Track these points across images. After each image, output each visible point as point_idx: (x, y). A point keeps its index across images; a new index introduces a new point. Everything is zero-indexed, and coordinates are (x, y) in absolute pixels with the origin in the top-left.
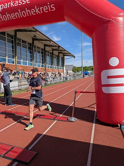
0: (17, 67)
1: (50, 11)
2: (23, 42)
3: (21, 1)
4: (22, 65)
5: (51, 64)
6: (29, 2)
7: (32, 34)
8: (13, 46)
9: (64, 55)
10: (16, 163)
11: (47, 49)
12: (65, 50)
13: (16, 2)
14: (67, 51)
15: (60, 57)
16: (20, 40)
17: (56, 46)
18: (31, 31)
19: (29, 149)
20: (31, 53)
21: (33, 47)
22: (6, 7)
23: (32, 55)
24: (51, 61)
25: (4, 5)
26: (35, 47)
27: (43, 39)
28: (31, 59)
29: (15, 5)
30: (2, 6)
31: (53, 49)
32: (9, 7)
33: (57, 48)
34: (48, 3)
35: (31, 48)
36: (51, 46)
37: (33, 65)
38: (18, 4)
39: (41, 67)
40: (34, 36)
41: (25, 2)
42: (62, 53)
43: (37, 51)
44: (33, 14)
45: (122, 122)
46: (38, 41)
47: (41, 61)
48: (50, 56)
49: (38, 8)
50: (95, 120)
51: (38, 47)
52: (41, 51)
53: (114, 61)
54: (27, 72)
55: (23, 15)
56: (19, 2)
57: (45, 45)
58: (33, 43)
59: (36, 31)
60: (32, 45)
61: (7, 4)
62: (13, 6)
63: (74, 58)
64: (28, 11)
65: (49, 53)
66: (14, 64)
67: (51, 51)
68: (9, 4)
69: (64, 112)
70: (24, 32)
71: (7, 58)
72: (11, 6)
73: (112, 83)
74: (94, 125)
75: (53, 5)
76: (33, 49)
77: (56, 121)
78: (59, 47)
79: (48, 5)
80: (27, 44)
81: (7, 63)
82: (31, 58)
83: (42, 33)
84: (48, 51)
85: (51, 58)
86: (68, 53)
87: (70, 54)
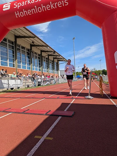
0: (18, 71)
2: (23, 48)
4: (22, 68)
5: (47, 68)
7: (30, 40)
8: (13, 51)
9: (58, 61)
11: (44, 54)
12: (60, 55)
14: (61, 56)
15: (55, 62)
17: (51, 52)
18: (30, 37)
20: (29, 58)
21: (31, 52)
22: (24, 5)
23: (30, 60)
24: (47, 66)
25: (21, 3)
27: (40, 44)
28: (29, 64)
29: (32, 3)
30: (19, 4)
31: (48, 55)
32: (26, 4)
35: (29, 53)
36: (48, 51)
37: (31, 69)
38: (35, 2)
39: (38, 71)
40: (32, 42)
42: (57, 58)
43: (34, 56)
46: (35, 47)
47: (38, 65)
48: (46, 61)
50: (109, 98)
51: (35, 53)
52: (38, 56)
57: (42, 51)
58: (31, 49)
60: (30, 51)
61: (24, 2)
62: (30, 3)
66: (15, 68)
67: (47, 57)
68: (26, 2)
69: (78, 95)
71: (8, 62)
72: (28, 4)
76: (32, 54)
78: (54, 52)
80: (26, 49)
81: (8, 66)
82: (29, 62)
84: (44, 57)
85: (47, 63)
86: (62, 58)
87: (64, 59)
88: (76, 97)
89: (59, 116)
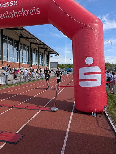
0: (4, 64)
1: (35, 14)
2: (10, 39)
3: (9, 3)
4: (8, 61)
5: (37, 61)
6: (16, 5)
7: (18, 32)
10: (5, 143)
11: (33, 46)
12: (51, 48)
13: (4, 4)
15: (46, 55)
16: (7, 37)
17: (41, 45)
18: (17, 29)
19: (16, 133)
20: (17, 50)
23: (18, 52)
24: (37, 58)
26: (21, 45)
27: (29, 37)
28: (17, 56)
29: (3, 7)
31: (38, 47)
33: (43, 46)
34: (34, 7)
35: (17, 45)
36: (37, 44)
37: (19, 61)
38: (6, 6)
39: (27, 64)
40: (21, 34)
41: (12, 4)
42: (48, 51)
43: (23, 48)
44: (20, 15)
45: (94, 110)
46: (25, 39)
47: (27, 58)
48: (36, 53)
49: (25, 11)
50: (73, 110)
51: (24, 45)
52: (27, 48)
53: (89, 60)
54: (14, 68)
55: (10, 16)
56: (7, 3)
57: (31, 43)
58: (19, 41)
59: (22, 30)
60: (19, 43)
62: (1, 7)
63: (59, 56)
64: (15, 13)
65: (34, 50)
66: (1, 60)
67: (37, 49)
69: (47, 104)
70: (11, 30)
73: (87, 79)
74: (72, 113)
75: (39, 9)
76: (20, 47)
77: (40, 111)
78: (44, 45)
79: (34, 9)
80: (14, 41)
82: (17, 54)
83: (28, 32)
84: (34, 49)
85: (37, 56)
86: (53, 51)
87: (55, 52)
88: (44, 107)
89: (5, 142)
